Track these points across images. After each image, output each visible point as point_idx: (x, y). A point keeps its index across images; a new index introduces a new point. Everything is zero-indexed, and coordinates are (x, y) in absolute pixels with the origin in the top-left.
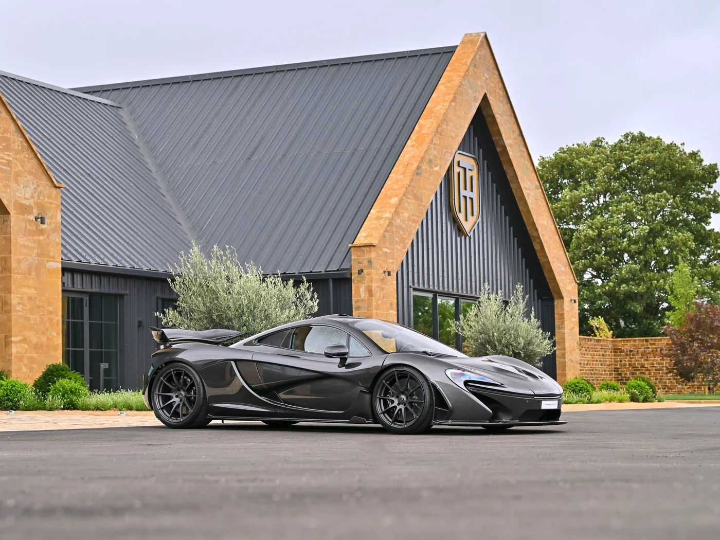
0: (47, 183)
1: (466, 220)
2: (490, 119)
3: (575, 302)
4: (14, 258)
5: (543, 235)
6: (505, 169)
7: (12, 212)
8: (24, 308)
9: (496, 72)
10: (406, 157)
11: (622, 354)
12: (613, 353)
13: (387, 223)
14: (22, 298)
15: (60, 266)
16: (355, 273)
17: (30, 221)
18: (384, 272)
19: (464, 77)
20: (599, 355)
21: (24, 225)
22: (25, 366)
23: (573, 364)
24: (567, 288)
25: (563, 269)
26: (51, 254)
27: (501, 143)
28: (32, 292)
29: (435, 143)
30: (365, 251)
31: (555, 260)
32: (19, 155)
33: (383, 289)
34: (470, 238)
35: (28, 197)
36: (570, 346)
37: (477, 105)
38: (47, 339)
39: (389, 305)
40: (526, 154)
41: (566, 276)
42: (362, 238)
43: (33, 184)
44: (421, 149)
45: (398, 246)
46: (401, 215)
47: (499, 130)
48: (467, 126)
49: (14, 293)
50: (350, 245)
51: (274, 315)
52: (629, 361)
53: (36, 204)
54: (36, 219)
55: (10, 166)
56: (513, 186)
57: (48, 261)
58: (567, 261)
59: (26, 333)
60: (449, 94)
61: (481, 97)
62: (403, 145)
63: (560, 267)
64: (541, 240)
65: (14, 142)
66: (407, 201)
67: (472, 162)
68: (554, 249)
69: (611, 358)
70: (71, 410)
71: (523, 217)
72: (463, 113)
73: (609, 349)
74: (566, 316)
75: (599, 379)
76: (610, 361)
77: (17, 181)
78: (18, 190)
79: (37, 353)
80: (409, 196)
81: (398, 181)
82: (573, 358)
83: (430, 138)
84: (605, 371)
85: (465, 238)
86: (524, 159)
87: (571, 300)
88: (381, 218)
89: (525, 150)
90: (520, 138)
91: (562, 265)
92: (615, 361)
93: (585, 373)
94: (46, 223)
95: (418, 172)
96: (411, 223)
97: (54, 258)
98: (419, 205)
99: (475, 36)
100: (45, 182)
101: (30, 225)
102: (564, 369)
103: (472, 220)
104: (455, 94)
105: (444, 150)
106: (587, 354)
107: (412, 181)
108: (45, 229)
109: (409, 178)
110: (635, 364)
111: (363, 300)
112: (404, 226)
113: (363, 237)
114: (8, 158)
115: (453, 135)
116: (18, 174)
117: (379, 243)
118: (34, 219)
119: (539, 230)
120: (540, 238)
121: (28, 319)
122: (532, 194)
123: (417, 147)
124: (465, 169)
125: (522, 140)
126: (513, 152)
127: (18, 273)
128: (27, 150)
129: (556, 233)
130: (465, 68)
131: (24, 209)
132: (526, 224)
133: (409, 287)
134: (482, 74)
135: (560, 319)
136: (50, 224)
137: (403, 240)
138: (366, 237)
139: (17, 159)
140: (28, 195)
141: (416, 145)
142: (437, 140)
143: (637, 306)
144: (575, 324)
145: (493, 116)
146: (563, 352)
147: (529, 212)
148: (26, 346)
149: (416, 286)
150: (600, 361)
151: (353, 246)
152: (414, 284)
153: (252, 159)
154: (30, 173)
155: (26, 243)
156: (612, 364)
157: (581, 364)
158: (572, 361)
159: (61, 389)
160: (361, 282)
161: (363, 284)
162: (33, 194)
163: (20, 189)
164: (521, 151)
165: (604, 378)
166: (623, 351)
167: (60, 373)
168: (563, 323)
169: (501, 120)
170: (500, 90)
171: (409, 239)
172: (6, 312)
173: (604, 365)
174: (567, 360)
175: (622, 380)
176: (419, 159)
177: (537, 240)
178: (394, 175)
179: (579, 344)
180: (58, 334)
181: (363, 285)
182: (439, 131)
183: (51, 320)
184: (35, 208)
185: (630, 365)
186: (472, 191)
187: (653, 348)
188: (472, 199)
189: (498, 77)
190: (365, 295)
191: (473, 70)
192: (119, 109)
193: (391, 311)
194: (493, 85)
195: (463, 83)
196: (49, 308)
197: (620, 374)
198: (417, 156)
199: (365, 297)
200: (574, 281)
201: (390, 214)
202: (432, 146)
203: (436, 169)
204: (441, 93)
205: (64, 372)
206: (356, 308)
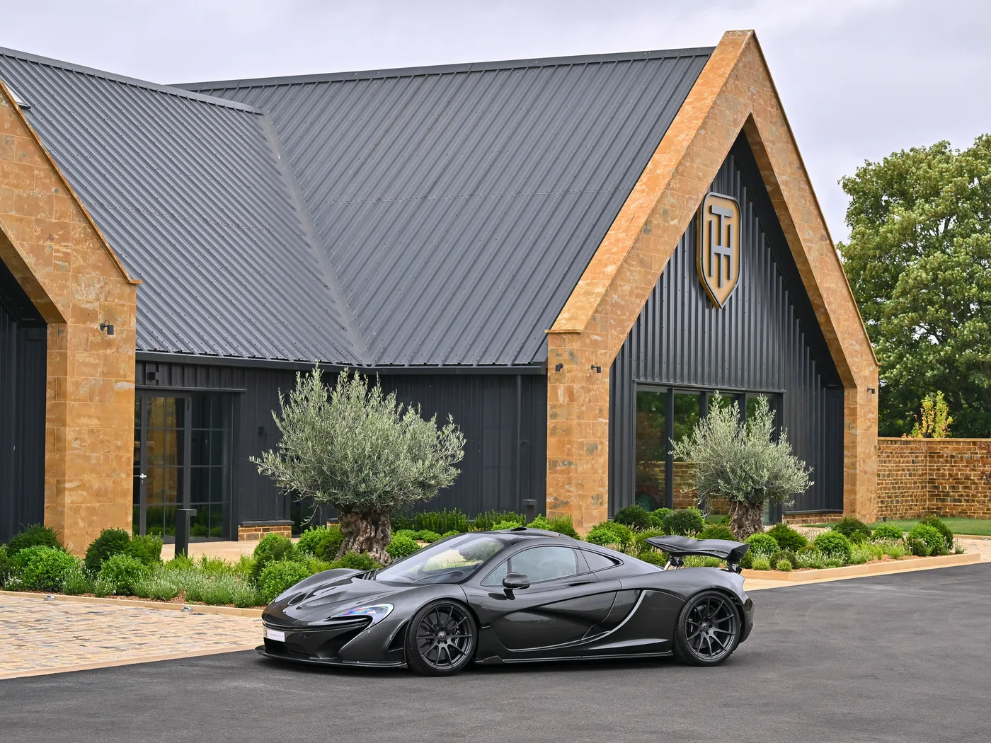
0: (118, 279)
1: (719, 285)
2: (757, 148)
3: (873, 391)
4: (70, 380)
5: (830, 303)
6: (777, 214)
7: (70, 321)
8: (83, 444)
9: (768, 83)
10: (632, 206)
11: (940, 459)
12: (928, 459)
13: (597, 302)
14: (79, 432)
15: (133, 386)
16: (552, 369)
17: (94, 331)
18: (593, 367)
19: (719, 95)
20: (908, 462)
21: (86, 335)
22: (83, 519)
23: (866, 476)
24: (862, 374)
25: (857, 347)
26: (122, 372)
27: (772, 180)
28: (94, 422)
29: (673, 187)
30: (567, 340)
31: (846, 336)
32: (80, 245)
33: (589, 390)
34: (724, 309)
35: (92, 300)
36: (864, 453)
37: (738, 130)
38: (114, 482)
39: (597, 412)
40: (808, 193)
41: (862, 356)
42: (564, 321)
43: (99, 282)
44: (652, 197)
45: (613, 331)
46: (619, 289)
47: (769, 163)
48: (721, 160)
49: (69, 427)
50: (546, 331)
51: (402, 470)
52: (949, 470)
53: (102, 307)
54: (102, 327)
55: (68, 261)
56: (788, 237)
57: (116, 382)
58: (863, 337)
59: (86, 477)
60: (696, 119)
61: (744, 120)
62: (631, 188)
63: (852, 345)
64: (826, 310)
65: (74, 228)
66: (629, 270)
67: (731, 206)
68: (846, 320)
69: (925, 466)
71: (802, 278)
72: (716, 144)
73: (923, 453)
74: (860, 411)
75: (906, 494)
76: (922, 470)
77: (77, 280)
78: (78, 291)
79: (99, 502)
80: (634, 263)
81: (618, 241)
82: (867, 468)
83: (666, 181)
84: (915, 483)
85: (717, 311)
86: (806, 201)
87: (868, 390)
88: (591, 294)
89: (807, 188)
90: (801, 171)
91: (857, 342)
92: (930, 469)
93: (885, 488)
94: (115, 332)
95: (647, 227)
96: (633, 299)
97: (125, 377)
98: (647, 273)
99: (739, 35)
100: (114, 277)
101: (94, 336)
102: (854, 484)
103: (727, 285)
104: (706, 118)
105: (687, 196)
106: (890, 461)
107: (636, 241)
108: (114, 339)
109: (634, 237)
110: (957, 474)
111: (561, 406)
112: (623, 303)
113: (565, 319)
114: (65, 250)
115: (700, 174)
116: (79, 271)
117: (586, 328)
118: (99, 328)
119: (824, 296)
120: (825, 307)
121: (89, 458)
122: (815, 247)
123: (648, 193)
124: (719, 216)
125: (803, 175)
126: (789, 192)
127: (75, 400)
128: (92, 239)
129: (848, 298)
130: (722, 81)
131: (85, 316)
132: (806, 288)
133: (631, 382)
134: (746, 88)
135: (852, 415)
136: (121, 332)
137: (620, 323)
138: (569, 319)
139: (77, 251)
140: (91, 297)
141: (647, 190)
142: (676, 183)
143: (983, 379)
144: (873, 422)
145: (761, 144)
146: (853, 460)
147: (810, 272)
148: (85, 493)
149: (642, 379)
150: (908, 470)
151: (551, 331)
152: (638, 377)
153: (429, 198)
154: (95, 267)
155: (87, 360)
156: (926, 473)
157: (879, 475)
158: (865, 473)
159: (115, 568)
160: (558, 380)
161: (561, 383)
162: (98, 294)
163: (81, 290)
164: (801, 189)
165: (913, 492)
166: (942, 457)
167: (117, 543)
168: (855, 421)
169: (772, 149)
170: (772, 107)
171: (631, 321)
172: (58, 450)
173: (914, 476)
174: (858, 471)
175: (940, 495)
176: (649, 211)
177: (820, 309)
178: (613, 232)
179: (878, 448)
180: (128, 475)
181: (562, 385)
182: (680, 169)
183: (119, 458)
184: (100, 313)
185: (950, 475)
186: (729, 246)
188: (728, 257)
189: (770, 90)
190: (564, 398)
191: (734, 82)
192: (259, 117)
193: (600, 420)
194: (762, 102)
195: (718, 102)
196: (117, 442)
197: (937, 488)
198: (646, 206)
199: (564, 401)
200: (873, 362)
201: (604, 287)
202: (669, 192)
203: (675, 222)
204: (686, 116)
205: (122, 542)
206: (551, 416)
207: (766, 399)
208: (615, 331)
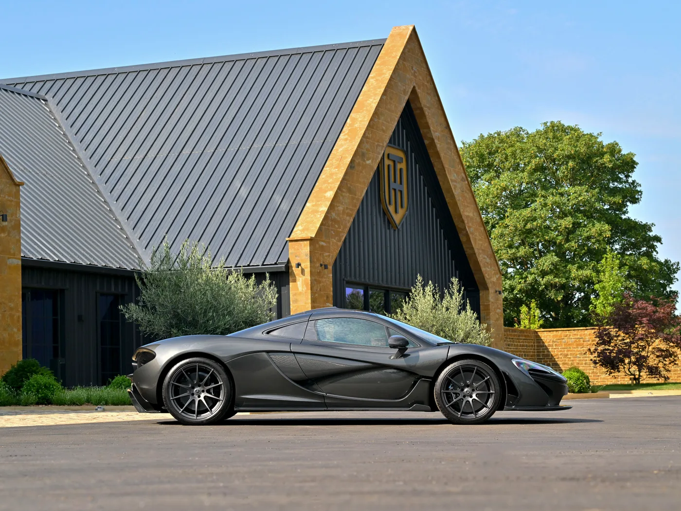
0: (8, 181)
1: (396, 212)
2: (419, 112)
3: (500, 293)
5: (469, 227)
6: (432, 162)
9: (425, 66)
10: (340, 150)
11: (545, 344)
12: (536, 344)
13: (322, 218)
15: (20, 263)
16: (293, 266)
18: (321, 265)
19: (394, 71)
20: (523, 346)
24: (492, 279)
25: (488, 260)
26: (12, 251)
27: (429, 135)
29: (367, 137)
30: (303, 245)
31: (481, 251)
33: (319, 282)
34: (399, 231)
36: (496, 338)
37: (407, 98)
38: (9, 335)
39: (325, 298)
40: (452, 147)
41: (491, 267)
42: (299, 232)
44: (353, 143)
45: (333, 240)
46: (336, 209)
47: (427, 123)
48: (397, 119)
50: (287, 239)
52: (552, 351)
56: (440, 178)
57: (9, 258)
58: (492, 253)
60: (380, 87)
61: (410, 90)
62: (336, 138)
63: (484, 258)
64: (467, 232)
66: (342, 195)
67: (401, 154)
68: (480, 240)
69: (534, 349)
70: (46, 405)
71: (450, 209)
72: (394, 106)
73: (532, 340)
74: (492, 307)
76: (533, 352)
80: (344, 190)
81: (332, 174)
83: (363, 132)
86: (451, 151)
87: (496, 291)
88: (317, 212)
89: (452, 143)
90: (447, 131)
91: (488, 257)
92: (537, 352)
94: (7, 220)
95: (352, 165)
96: (345, 217)
97: (14, 254)
98: (353, 199)
99: (404, 30)
100: (5, 180)
103: (401, 212)
104: (387, 87)
105: (376, 143)
106: (512, 345)
107: (346, 174)
108: (6, 226)
109: (344, 171)
110: (558, 354)
111: (301, 293)
112: (339, 219)
113: (300, 230)
115: (384, 128)
117: (316, 236)
119: (466, 222)
120: (466, 230)
122: (458, 186)
124: (394, 162)
125: (449, 133)
126: (440, 145)
129: (481, 224)
130: (395, 62)
132: (453, 216)
133: (342, 280)
134: (411, 67)
135: (485, 310)
136: (11, 221)
137: (338, 233)
138: (303, 230)
141: (349, 139)
142: (369, 133)
144: (500, 316)
145: (421, 109)
147: (456, 204)
149: (348, 279)
150: (524, 352)
151: (290, 239)
152: (346, 277)
153: (183, 152)
156: (535, 355)
159: (36, 385)
160: (297, 275)
161: (300, 277)
164: (448, 143)
166: (546, 342)
167: (31, 369)
168: (488, 314)
169: (429, 113)
170: (428, 82)
171: (344, 233)
173: (528, 356)
176: (353, 153)
177: (463, 232)
178: (328, 169)
179: (504, 335)
180: (18, 330)
181: (301, 279)
182: (372, 124)
183: (12, 316)
185: (553, 355)
186: (401, 183)
187: (575, 338)
188: (401, 192)
189: (426, 70)
190: (303, 287)
191: (403, 63)
193: (327, 304)
194: (421, 78)
195: (393, 77)
196: (10, 304)
198: (350, 150)
199: (302, 290)
200: (498, 272)
201: (326, 207)
202: (364, 139)
203: (368, 162)
204: (372, 86)
205: (35, 368)
206: (293, 301)
207: (457, 279)
208: (335, 239)
